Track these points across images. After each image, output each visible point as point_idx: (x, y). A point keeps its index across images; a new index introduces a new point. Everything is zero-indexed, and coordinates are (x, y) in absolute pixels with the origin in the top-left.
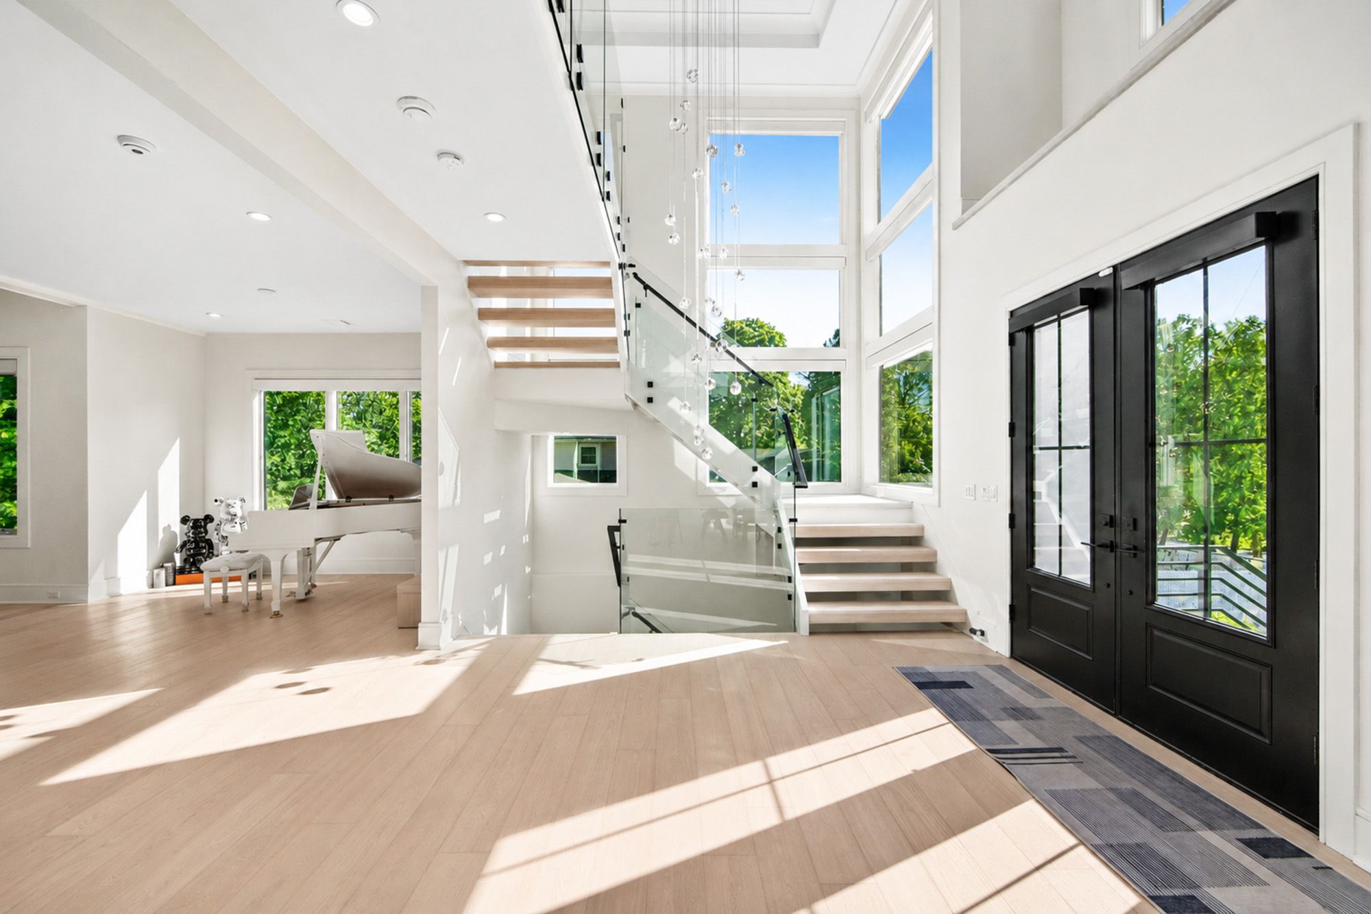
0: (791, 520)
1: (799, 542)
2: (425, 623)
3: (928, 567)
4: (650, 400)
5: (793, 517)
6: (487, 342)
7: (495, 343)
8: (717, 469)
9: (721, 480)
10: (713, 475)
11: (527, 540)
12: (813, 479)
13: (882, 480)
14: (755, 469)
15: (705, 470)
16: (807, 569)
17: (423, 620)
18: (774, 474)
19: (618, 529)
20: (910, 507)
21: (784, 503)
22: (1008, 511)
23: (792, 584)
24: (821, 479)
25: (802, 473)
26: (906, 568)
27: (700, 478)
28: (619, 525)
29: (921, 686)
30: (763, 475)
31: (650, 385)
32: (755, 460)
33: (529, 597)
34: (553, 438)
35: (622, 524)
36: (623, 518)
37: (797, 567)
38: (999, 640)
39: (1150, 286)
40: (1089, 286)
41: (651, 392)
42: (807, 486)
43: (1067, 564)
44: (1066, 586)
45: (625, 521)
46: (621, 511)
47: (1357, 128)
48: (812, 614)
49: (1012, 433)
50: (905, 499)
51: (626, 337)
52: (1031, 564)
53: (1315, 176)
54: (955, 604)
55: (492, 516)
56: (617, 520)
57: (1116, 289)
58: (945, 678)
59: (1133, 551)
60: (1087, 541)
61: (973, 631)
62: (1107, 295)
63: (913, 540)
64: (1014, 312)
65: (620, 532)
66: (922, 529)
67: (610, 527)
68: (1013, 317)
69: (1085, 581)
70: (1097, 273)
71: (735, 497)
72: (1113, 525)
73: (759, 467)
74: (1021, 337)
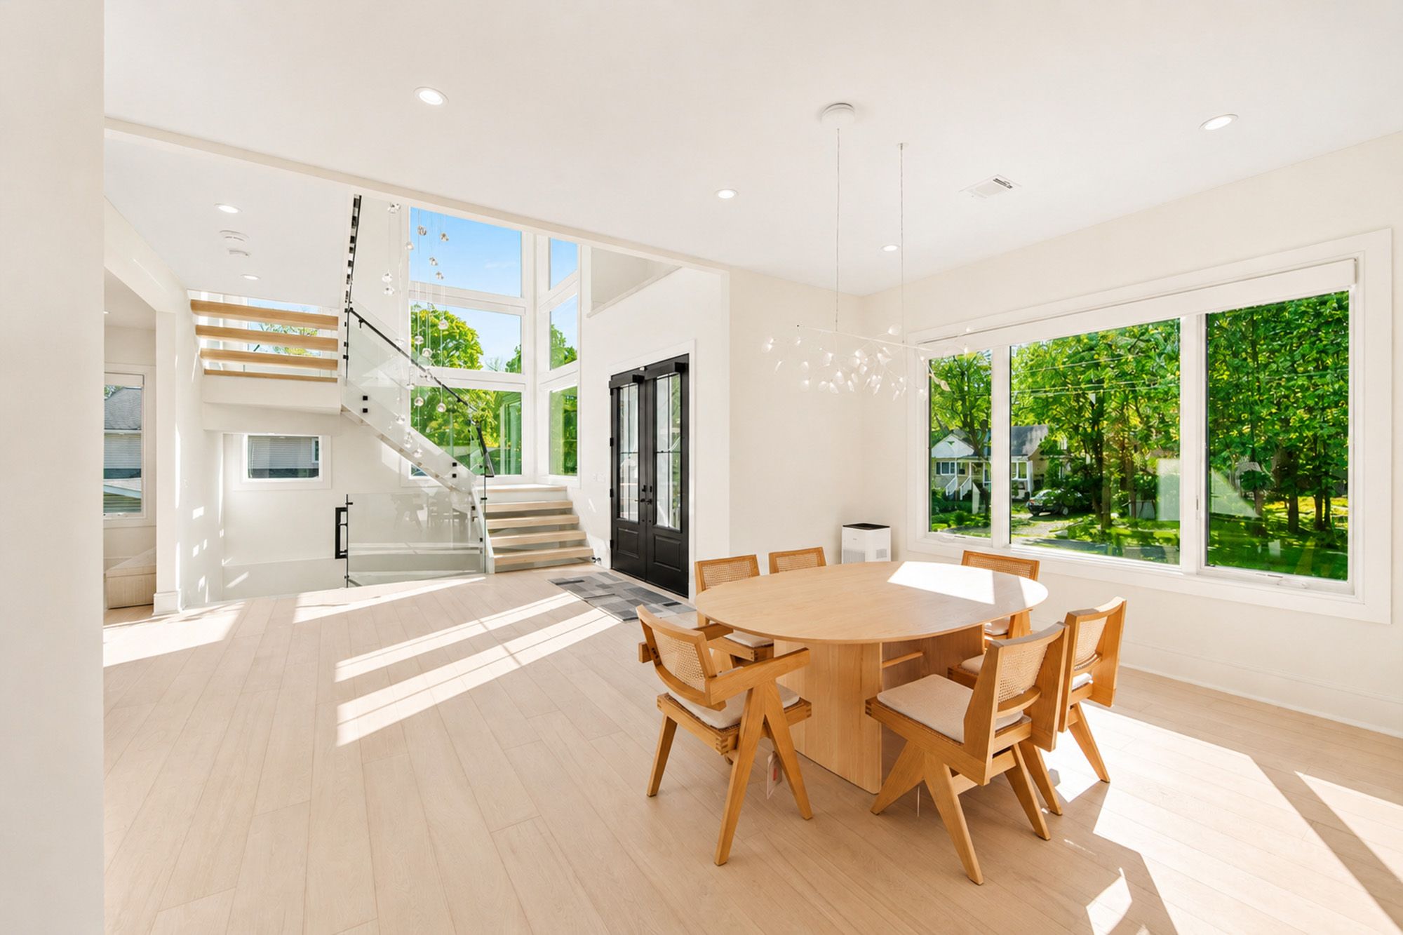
0: (482, 500)
1: (488, 516)
3: (574, 527)
4: (365, 411)
5: (483, 497)
6: (201, 351)
7: (205, 354)
8: (420, 465)
9: (423, 474)
10: (416, 472)
12: (501, 472)
13: (551, 473)
14: (455, 465)
15: (408, 465)
16: (493, 532)
17: (158, 591)
18: (469, 469)
19: (345, 510)
20: (564, 490)
21: (477, 489)
22: (610, 488)
23: (483, 542)
24: (508, 472)
25: (491, 466)
26: (562, 528)
27: (403, 472)
28: (345, 506)
29: (557, 584)
30: (461, 469)
31: (365, 398)
32: (453, 456)
34: (249, 437)
35: (349, 506)
36: (349, 501)
37: (488, 532)
38: (606, 563)
39: (655, 380)
40: (636, 374)
41: (365, 405)
42: (495, 476)
43: (631, 513)
44: (630, 524)
45: (352, 504)
46: (347, 495)
47: (696, 341)
48: (496, 560)
49: (612, 444)
50: (564, 484)
51: (345, 360)
52: (618, 516)
53: (688, 354)
54: (589, 546)
55: (198, 512)
56: (346, 502)
57: (646, 378)
58: (572, 580)
59: (650, 501)
60: (637, 499)
61: (594, 558)
62: (644, 379)
63: (567, 511)
64: (612, 376)
65: (345, 513)
66: (571, 503)
67: (337, 509)
68: (612, 379)
69: (637, 520)
70: (639, 368)
71: (437, 489)
72: (644, 490)
73: (458, 463)
74: (615, 391)
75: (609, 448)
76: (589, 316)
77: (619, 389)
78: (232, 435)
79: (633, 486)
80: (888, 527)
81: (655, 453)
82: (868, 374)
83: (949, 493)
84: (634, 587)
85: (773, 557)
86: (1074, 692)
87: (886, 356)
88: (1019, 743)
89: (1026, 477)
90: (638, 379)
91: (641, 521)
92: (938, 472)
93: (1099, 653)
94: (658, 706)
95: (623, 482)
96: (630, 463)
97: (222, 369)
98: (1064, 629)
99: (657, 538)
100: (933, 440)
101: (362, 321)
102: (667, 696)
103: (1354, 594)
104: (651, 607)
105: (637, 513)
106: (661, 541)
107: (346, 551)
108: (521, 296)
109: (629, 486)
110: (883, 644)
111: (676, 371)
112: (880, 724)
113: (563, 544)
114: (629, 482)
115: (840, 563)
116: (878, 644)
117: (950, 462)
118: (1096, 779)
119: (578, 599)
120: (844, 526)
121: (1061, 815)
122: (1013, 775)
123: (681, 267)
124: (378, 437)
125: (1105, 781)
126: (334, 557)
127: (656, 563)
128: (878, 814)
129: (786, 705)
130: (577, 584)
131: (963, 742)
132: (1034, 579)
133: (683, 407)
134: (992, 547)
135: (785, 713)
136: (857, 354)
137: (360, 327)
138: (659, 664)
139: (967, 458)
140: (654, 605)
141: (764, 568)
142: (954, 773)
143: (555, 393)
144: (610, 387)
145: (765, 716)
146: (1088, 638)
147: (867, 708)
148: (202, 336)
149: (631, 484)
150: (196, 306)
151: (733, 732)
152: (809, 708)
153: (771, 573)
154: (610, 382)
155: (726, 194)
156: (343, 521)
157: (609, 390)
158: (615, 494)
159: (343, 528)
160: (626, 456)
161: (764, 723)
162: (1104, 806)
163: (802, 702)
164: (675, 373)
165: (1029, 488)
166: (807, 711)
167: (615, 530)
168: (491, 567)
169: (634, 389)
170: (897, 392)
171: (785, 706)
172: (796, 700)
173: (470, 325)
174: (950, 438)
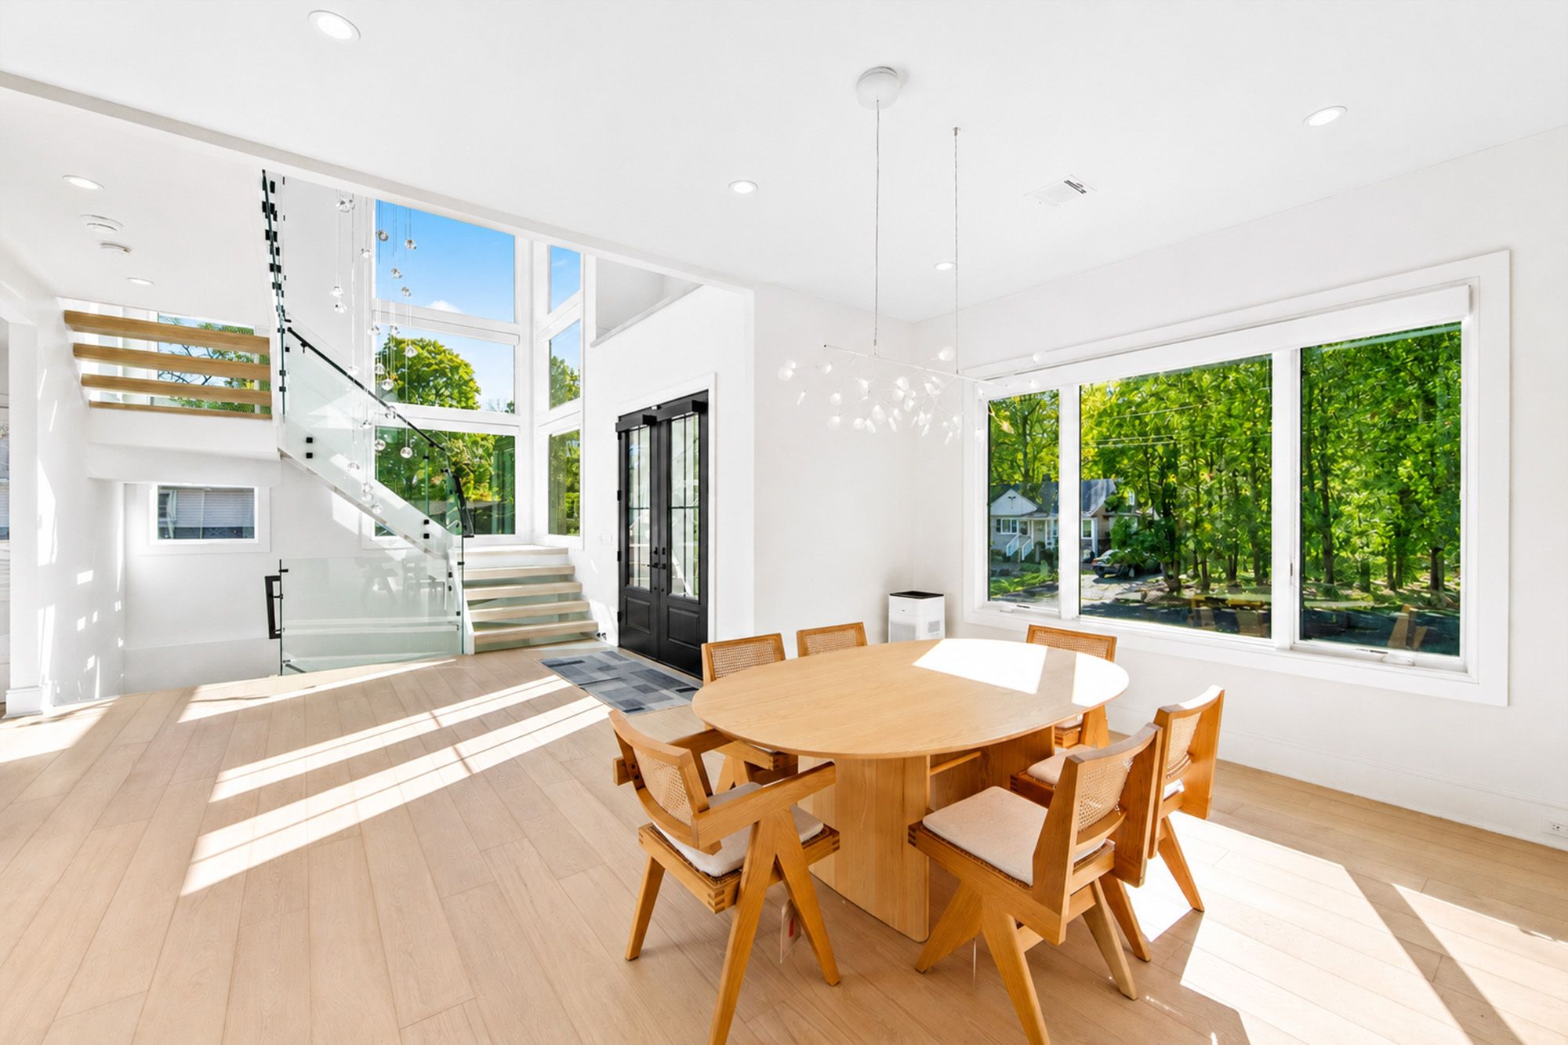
0: (459, 564)
1: (466, 585)
2: (13, 689)
3: (577, 596)
4: (309, 456)
5: (461, 561)
6: (83, 378)
7: (90, 381)
8: (384, 522)
9: (389, 534)
10: (380, 530)
11: (120, 608)
13: (550, 532)
14: (426, 522)
15: (370, 524)
16: (479, 603)
17: (13, 686)
18: (444, 527)
19: (278, 578)
20: (565, 551)
21: (453, 552)
22: (617, 550)
23: (461, 617)
24: (500, 531)
26: (562, 597)
27: (364, 533)
28: (279, 574)
29: (550, 666)
30: (434, 528)
31: (310, 440)
32: (427, 514)
33: (122, 675)
34: (156, 488)
35: (283, 573)
36: (283, 568)
37: (466, 604)
38: (612, 640)
39: (669, 422)
40: (648, 414)
41: (310, 448)
42: (476, 536)
43: (642, 580)
44: (638, 593)
45: (286, 571)
46: (280, 561)
47: (716, 374)
48: (476, 638)
49: (619, 498)
50: (564, 546)
51: (281, 393)
52: (627, 582)
53: (707, 391)
54: (591, 619)
55: (85, 577)
56: (279, 569)
57: (658, 420)
58: (569, 661)
59: (664, 567)
60: (649, 563)
61: (599, 635)
62: (657, 421)
63: (567, 577)
64: (620, 417)
65: (279, 582)
66: (573, 568)
67: (266, 578)
68: (620, 420)
69: (648, 588)
70: (650, 408)
71: (405, 551)
72: (656, 552)
73: (431, 521)
74: (623, 435)
75: (616, 502)
76: (593, 345)
77: (627, 432)
78: (135, 485)
79: (644, 548)
80: (942, 595)
81: (669, 509)
82: (915, 411)
83: (1009, 553)
84: (644, 669)
85: (802, 635)
86: (1166, 802)
87: (937, 387)
88: (1100, 878)
89: (1090, 536)
90: (650, 420)
91: (653, 589)
92: (998, 530)
93: (1192, 754)
94: (640, 840)
95: (633, 543)
96: (642, 519)
97: (121, 402)
98: (1156, 733)
99: (671, 609)
100: (993, 496)
101: (305, 344)
102: (653, 828)
103: (1466, 672)
104: (662, 694)
105: (649, 579)
106: (674, 613)
107: (280, 630)
108: (515, 322)
109: (639, 548)
110: (931, 756)
111: (693, 410)
112: (928, 858)
113: (563, 617)
114: (639, 543)
115: (887, 641)
116: (925, 757)
117: (1011, 519)
118: (1185, 908)
119: (571, 685)
120: (891, 595)
121: (1149, 961)
122: (1092, 916)
123: (701, 285)
124: (330, 488)
125: (1198, 910)
126: (268, 635)
127: (670, 639)
128: (924, 972)
129: (803, 837)
130: (574, 665)
131: (1031, 883)
132: (1111, 660)
133: (702, 454)
134: (1059, 617)
135: (804, 848)
136: (900, 382)
137: (304, 351)
138: (640, 786)
139: (1031, 514)
140: (665, 692)
141: (791, 650)
142: (1019, 925)
143: (555, 438)
144: (616, 431)
145: (776, 857)
146: (1182, 735)
147: (910, 835)
148: (83, 359)
149: (641, 545)
150: (74, 320)
151: (731, 883)
152: (836, 839)
153: (799, 656)
154: (616, 424)
155: (743, 188)
156: (276, 593)
157: (617, 434)
158: (625, 556)
159: (276, 601)
160: (636, 512)
161: (775, 863)
162: (1196, 943)
163: (829, 832)
164: (692, 413)
165: (1094, 548)
166: (834, 843)
167: (624, 601)
168: (470, 648)
169: (646, 432)
170: (951, 434)
171: (802, 840)
172: (819, 828)
173: (464, 356)
174: (1011, 493)
